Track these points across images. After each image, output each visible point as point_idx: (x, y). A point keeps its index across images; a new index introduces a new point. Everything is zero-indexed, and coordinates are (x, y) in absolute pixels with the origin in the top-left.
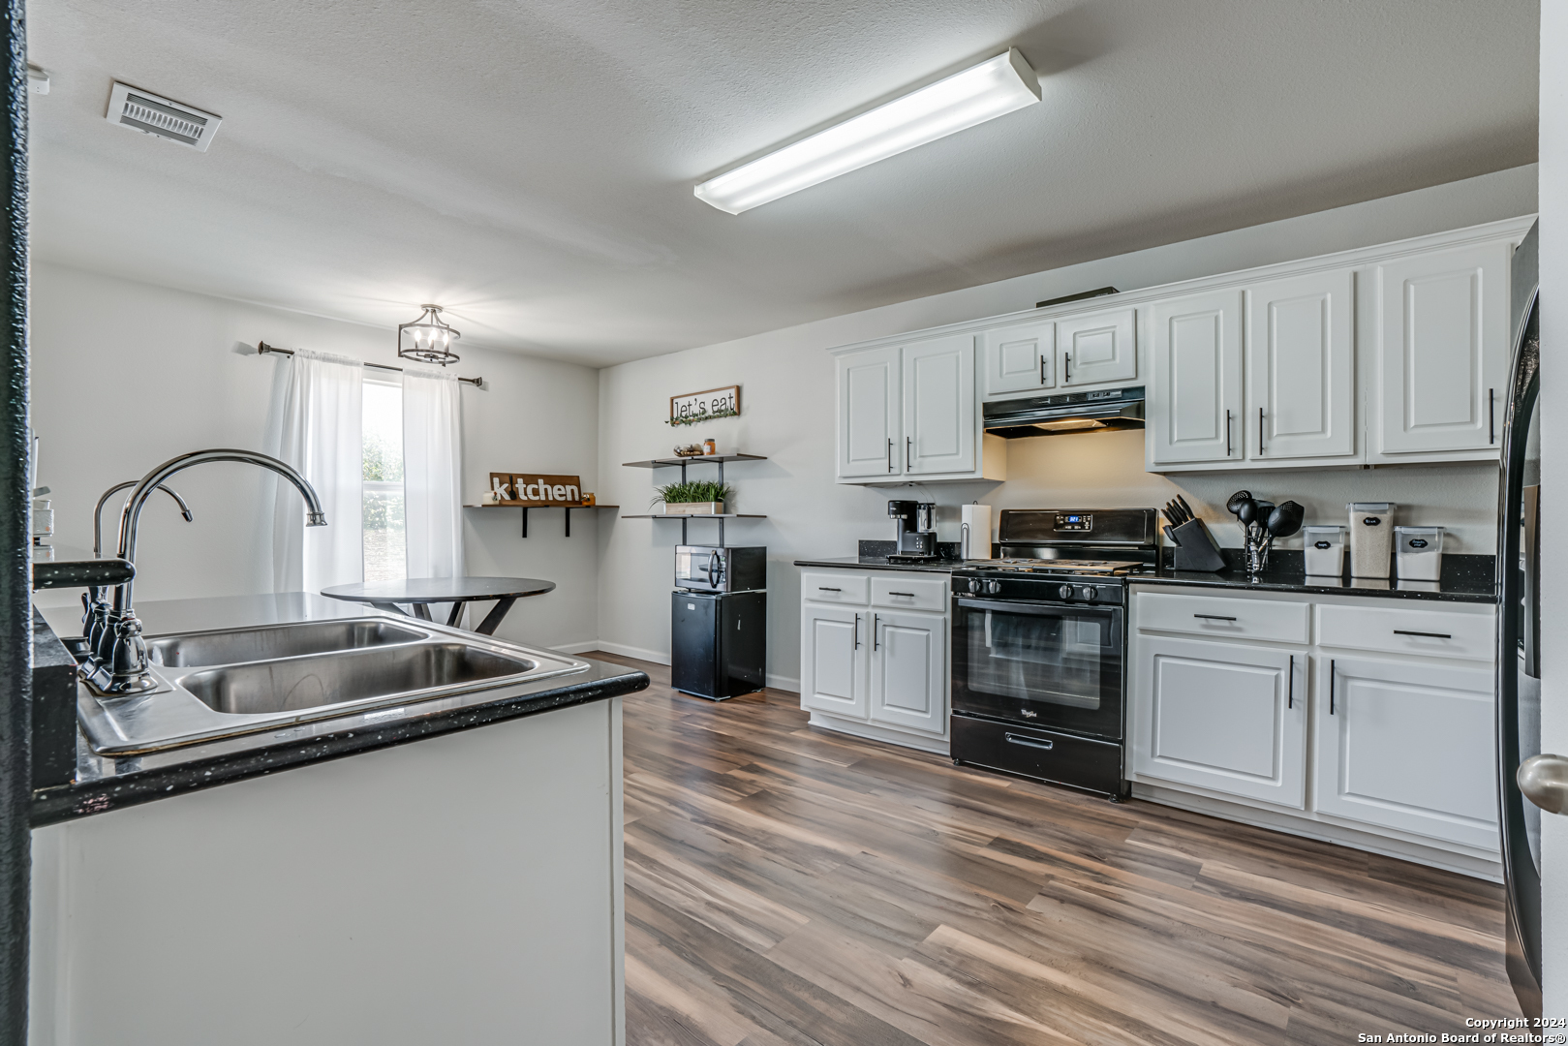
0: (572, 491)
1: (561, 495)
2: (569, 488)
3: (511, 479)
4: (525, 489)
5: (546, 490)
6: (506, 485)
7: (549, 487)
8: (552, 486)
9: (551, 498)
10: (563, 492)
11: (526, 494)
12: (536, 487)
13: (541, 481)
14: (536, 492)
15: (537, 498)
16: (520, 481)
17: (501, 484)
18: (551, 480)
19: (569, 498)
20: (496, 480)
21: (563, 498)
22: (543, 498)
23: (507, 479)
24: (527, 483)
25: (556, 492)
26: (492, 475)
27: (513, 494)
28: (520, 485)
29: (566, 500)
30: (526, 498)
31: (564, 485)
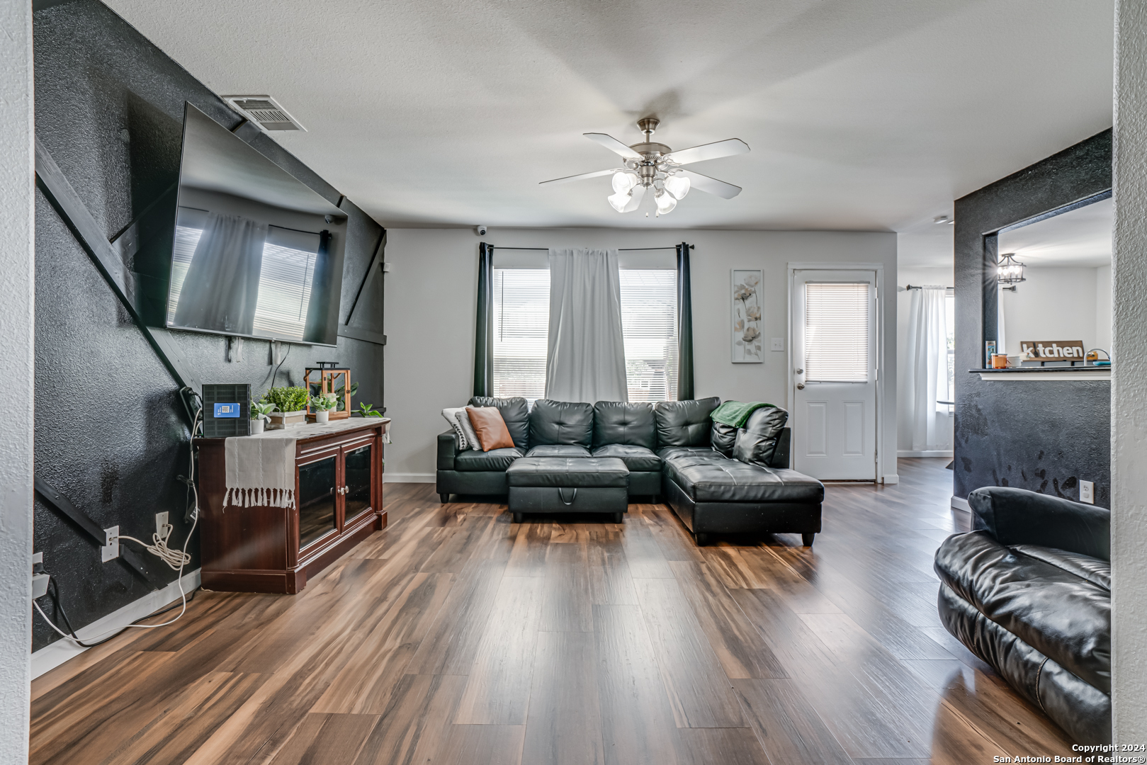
0: (1078, 351)
1: (1069, 354)
2: (1075, 349)
3: (1035, 345)
4: (1044, 351)
5: (1058, 350)
6: (1031, 349)
7: (1060, 349)
8: (1063, 348)
9: (1062, 356)
10: (1070, 351)
11: (1044, 353)
12: (1051, 349)
13: (1054, 345)
14: (1051, 352)
15: (1052, 356)
16: (1040, 345)
17: (1028, 348)
18: (1062, 344)
19: (1076, 355)
20: (1025, 346)
21: (1071, 356)
22: (1056, 355)
23: (1032, 345)
24: (1045, 347)
25: (1065, 352)
26: (1022, 343)
27: (1036, 354)
28: (1040, 348)
29: (1073, 357)
30: (1044, 356)
31: (1071, 347)
